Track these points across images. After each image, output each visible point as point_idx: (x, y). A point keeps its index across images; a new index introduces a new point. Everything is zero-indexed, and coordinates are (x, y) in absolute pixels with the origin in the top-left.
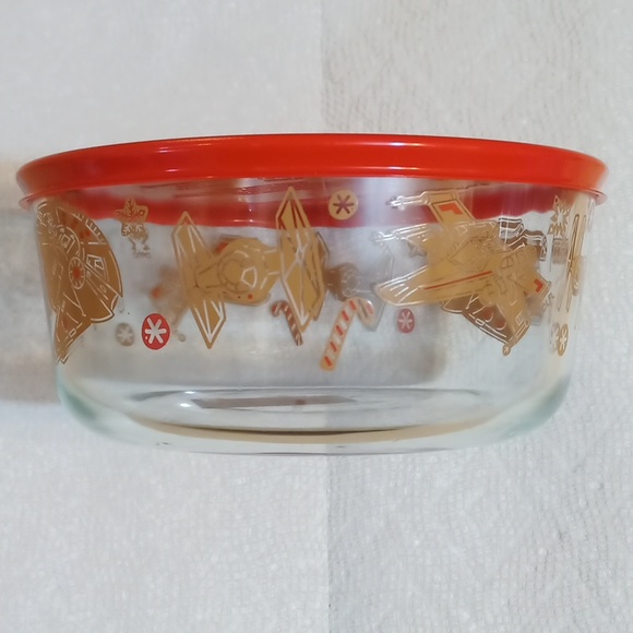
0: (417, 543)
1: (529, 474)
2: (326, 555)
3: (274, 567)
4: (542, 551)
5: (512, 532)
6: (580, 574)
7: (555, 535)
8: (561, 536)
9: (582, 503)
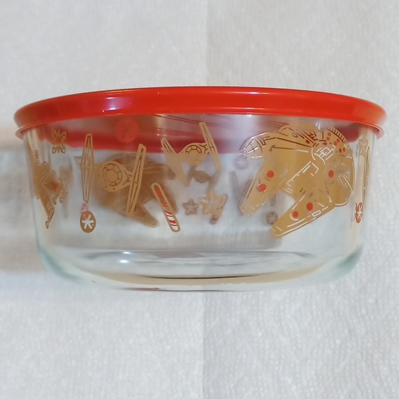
0: (260, 334)
1: (331, 293)
2: (202, 341)
3: (168, 347)
4: (338, 342)
5: (319, 329)
6: (362, 356)
7: (346, 331)
8: (350, 332)
9: (364, 311)
